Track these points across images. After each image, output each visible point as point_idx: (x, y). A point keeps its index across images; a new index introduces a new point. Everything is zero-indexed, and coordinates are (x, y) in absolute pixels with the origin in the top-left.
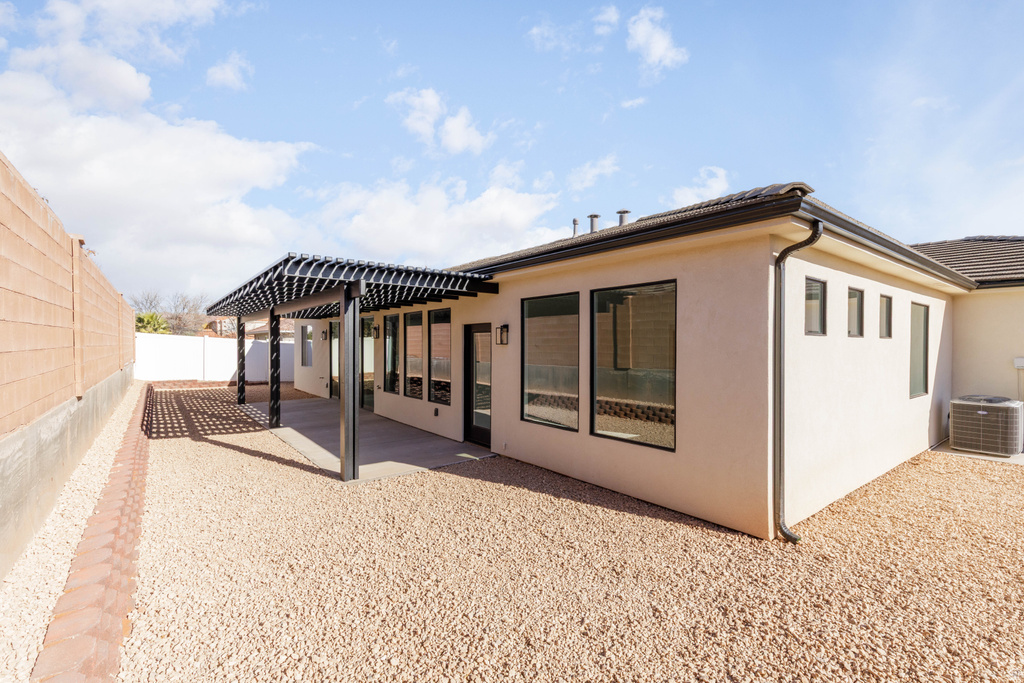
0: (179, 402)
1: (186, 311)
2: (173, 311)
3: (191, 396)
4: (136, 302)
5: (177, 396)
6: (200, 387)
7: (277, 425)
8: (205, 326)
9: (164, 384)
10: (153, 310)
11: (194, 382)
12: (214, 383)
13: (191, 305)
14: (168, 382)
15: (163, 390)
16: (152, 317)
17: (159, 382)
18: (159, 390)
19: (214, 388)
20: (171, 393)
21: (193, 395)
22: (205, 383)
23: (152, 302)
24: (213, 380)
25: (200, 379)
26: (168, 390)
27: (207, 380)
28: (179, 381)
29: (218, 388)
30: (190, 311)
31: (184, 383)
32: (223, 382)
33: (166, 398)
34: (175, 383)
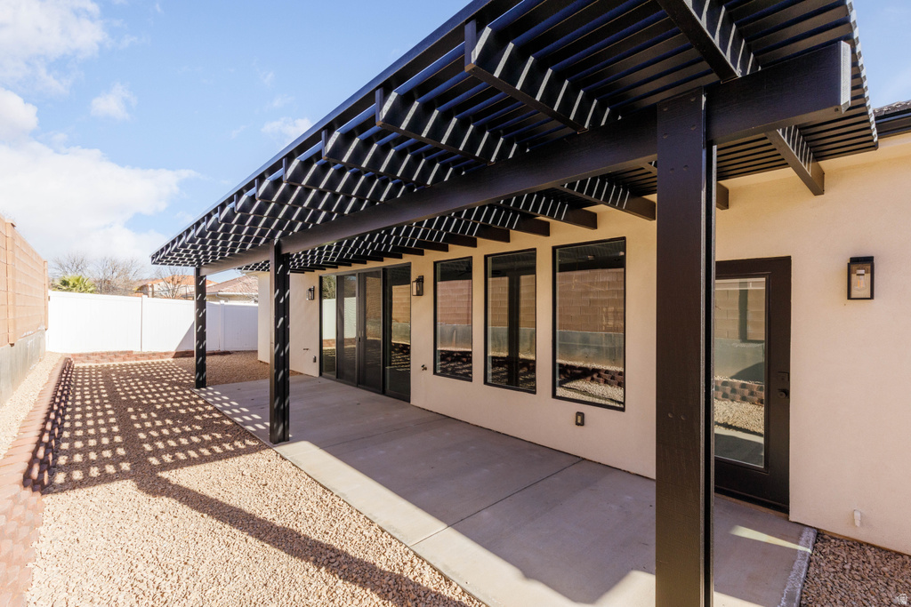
0: (109, 385)
1: (115, 274)
2: (102, 274)
3: (127, 374)
4: (61, 265)
5: (106, 373)
6: (137, 359)
7: (284, 439)
8: (135, 289)
9: (88, 356)
10: (80, 274)
11: (129, 354)
12: (154, 354)
13: (121, 268)
14: (93, 354)
15: (87, 365)
16: (78, 280)
17: (80, 355)
18: (81, 365)
19: (155, 361)
20: (97, 369)
21: (128, 372)
22: (143, 355)
23: (78, 265)
24: (153, 351)
25: (136, 349)
26: (93, 365)
27: (146, 350)
28: (108, 353)
29: (160, 361)
30: (119, 275)
31: (116, 355)
32: (166, 353)
33: (90, 378)
34: (102, 355)
